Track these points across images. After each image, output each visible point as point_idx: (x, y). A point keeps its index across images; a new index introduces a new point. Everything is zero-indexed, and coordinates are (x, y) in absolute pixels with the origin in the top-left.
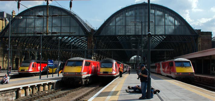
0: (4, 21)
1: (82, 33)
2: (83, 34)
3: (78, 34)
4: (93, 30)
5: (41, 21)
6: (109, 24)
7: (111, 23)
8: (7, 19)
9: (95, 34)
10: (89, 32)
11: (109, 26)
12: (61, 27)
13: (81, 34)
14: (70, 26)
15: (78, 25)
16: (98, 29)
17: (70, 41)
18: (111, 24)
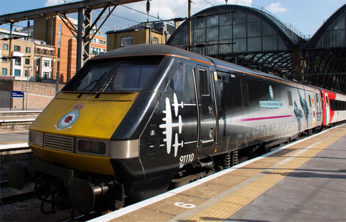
0: (164, 35)
1: (283, 47)
2: (285, 48)
3: (276, 49)
4: (301, 40)
5: (215, 31)
6: (333, 27)
7: (336, 24)
8: (167, 32)
9: (306, 47)
10: (296, 45)
11: (332, 30)
12: (247, 38)
13: (280, 48)
14: (262, 37)
15: (275, 33)
16: (311, 37)
17: (267, 62)
18: (336, 28)
